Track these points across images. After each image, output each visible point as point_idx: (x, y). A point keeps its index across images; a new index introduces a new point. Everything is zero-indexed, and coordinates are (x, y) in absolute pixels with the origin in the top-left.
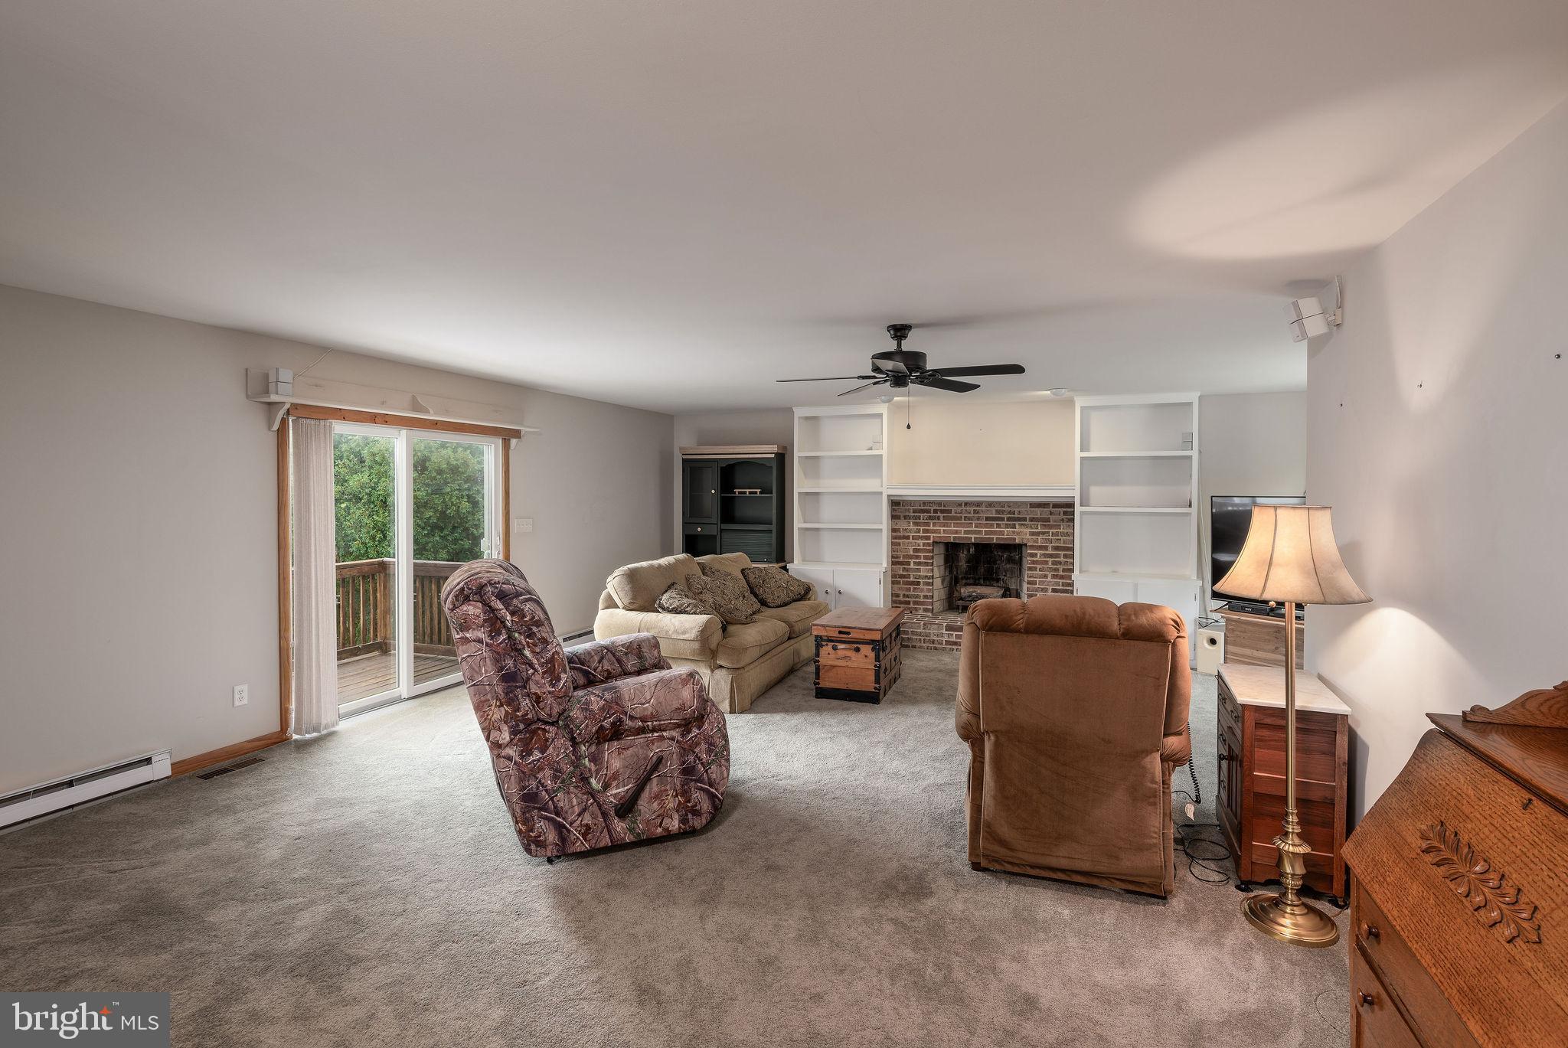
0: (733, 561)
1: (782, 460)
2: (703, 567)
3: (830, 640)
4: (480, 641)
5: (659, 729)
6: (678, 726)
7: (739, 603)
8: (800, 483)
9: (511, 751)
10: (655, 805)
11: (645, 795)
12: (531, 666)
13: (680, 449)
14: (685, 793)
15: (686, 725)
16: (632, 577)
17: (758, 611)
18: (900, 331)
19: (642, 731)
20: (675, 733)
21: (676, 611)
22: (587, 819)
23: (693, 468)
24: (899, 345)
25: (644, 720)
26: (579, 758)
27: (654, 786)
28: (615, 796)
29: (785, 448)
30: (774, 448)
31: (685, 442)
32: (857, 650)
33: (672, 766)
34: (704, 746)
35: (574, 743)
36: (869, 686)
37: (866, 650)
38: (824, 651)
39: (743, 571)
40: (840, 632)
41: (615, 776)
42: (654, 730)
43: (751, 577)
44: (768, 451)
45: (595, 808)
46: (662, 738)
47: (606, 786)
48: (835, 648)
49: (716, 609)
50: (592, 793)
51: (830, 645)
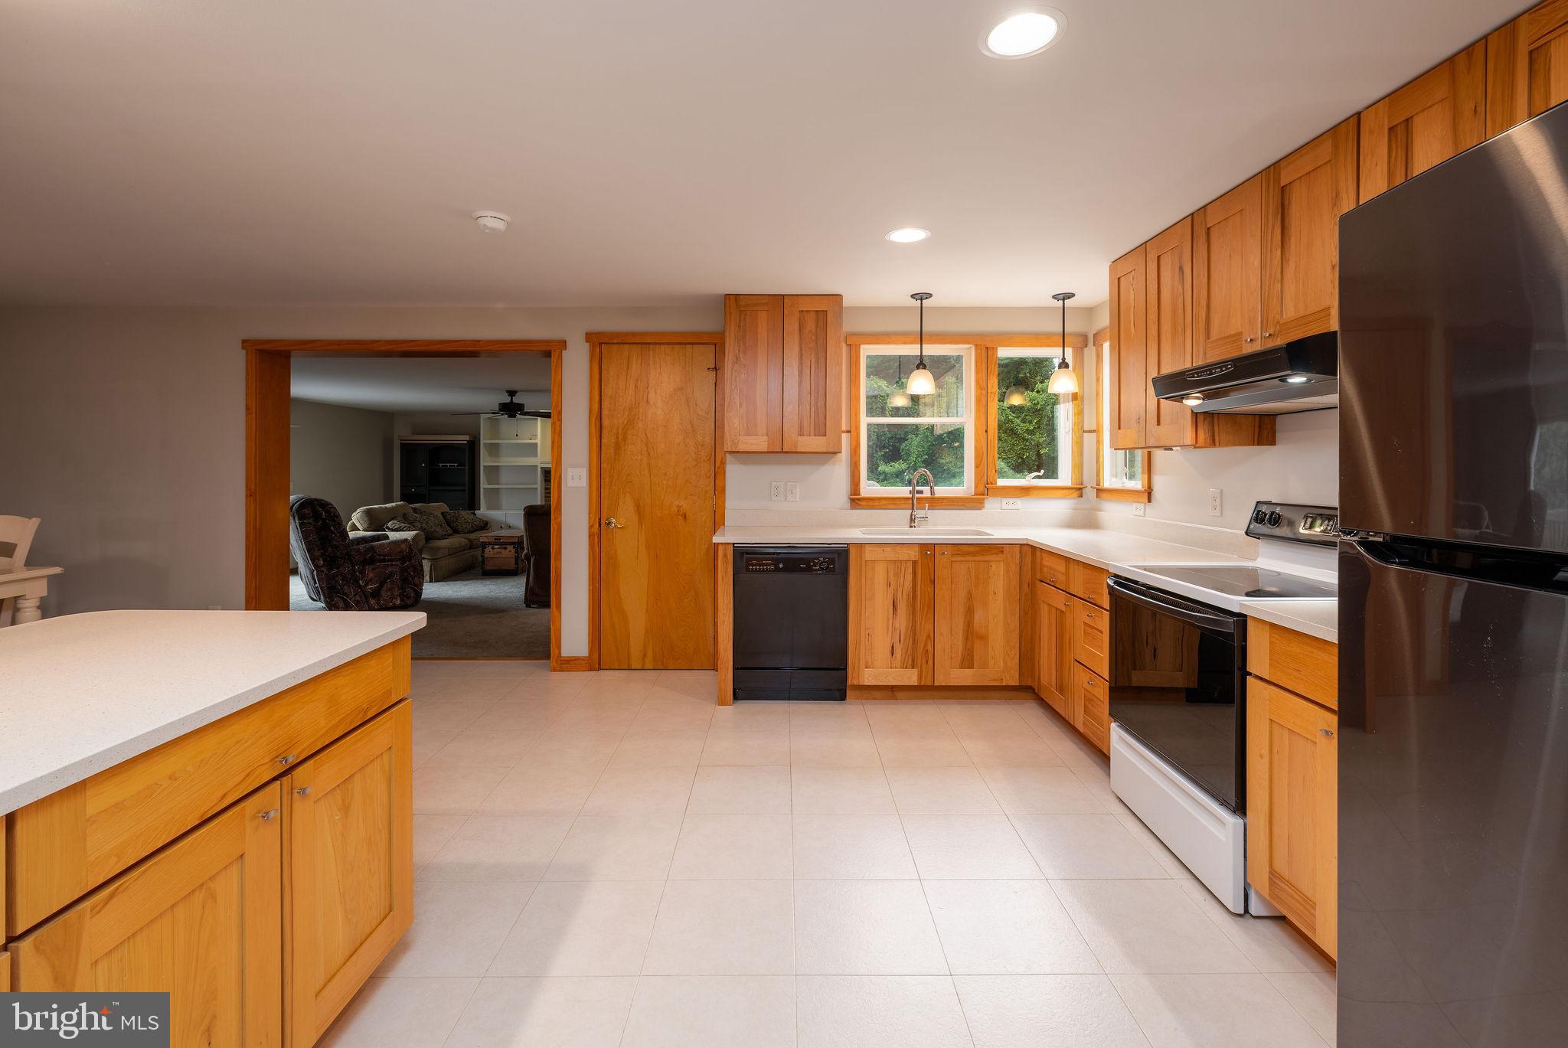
0: (438, 508)
1: (473, 446)
2: (415, 510)
3: (490, 543)
4: (310, 524)
5: (392, 560)
6: (400, 559)
7: (438, 529)
8: (485, 460)
9: (323, 569)
10: (389, 594)
11: (384, 588)
12: (333, 533)
13: (399, 436)
14: (403, 589)
15: (403, 559)
16: (369, 513)
17: (451, 535)
18: (512, 393)
19: (384, 561)
20: (398, 563)
21: (397, 530)
22: (358, 598)
23: (409, 451)
24: (512, 399)
25: (384, 556)
26: (355, 572)
27: (388, 585)
28: (370, 589)
29: (475, 437)
30: (467, 438)
31: (402, 432)
32: (505, 548)
33: (397, 577)
34: (411, 569)
35: (353, 566)
36: (513, 566)
37: (510, 548)
38: (487, 550)
39: (442, 514)
40: (495, 539)
41: (371, 580)
42: (388, 561)
43: (448, 517)
44: (463, 439)
45: (361, 593)
46: (392, 565)
47: (367, 585)
48: (493, 548)
49: (422, 529)
50: (360, 587)
51: (491, 546)
